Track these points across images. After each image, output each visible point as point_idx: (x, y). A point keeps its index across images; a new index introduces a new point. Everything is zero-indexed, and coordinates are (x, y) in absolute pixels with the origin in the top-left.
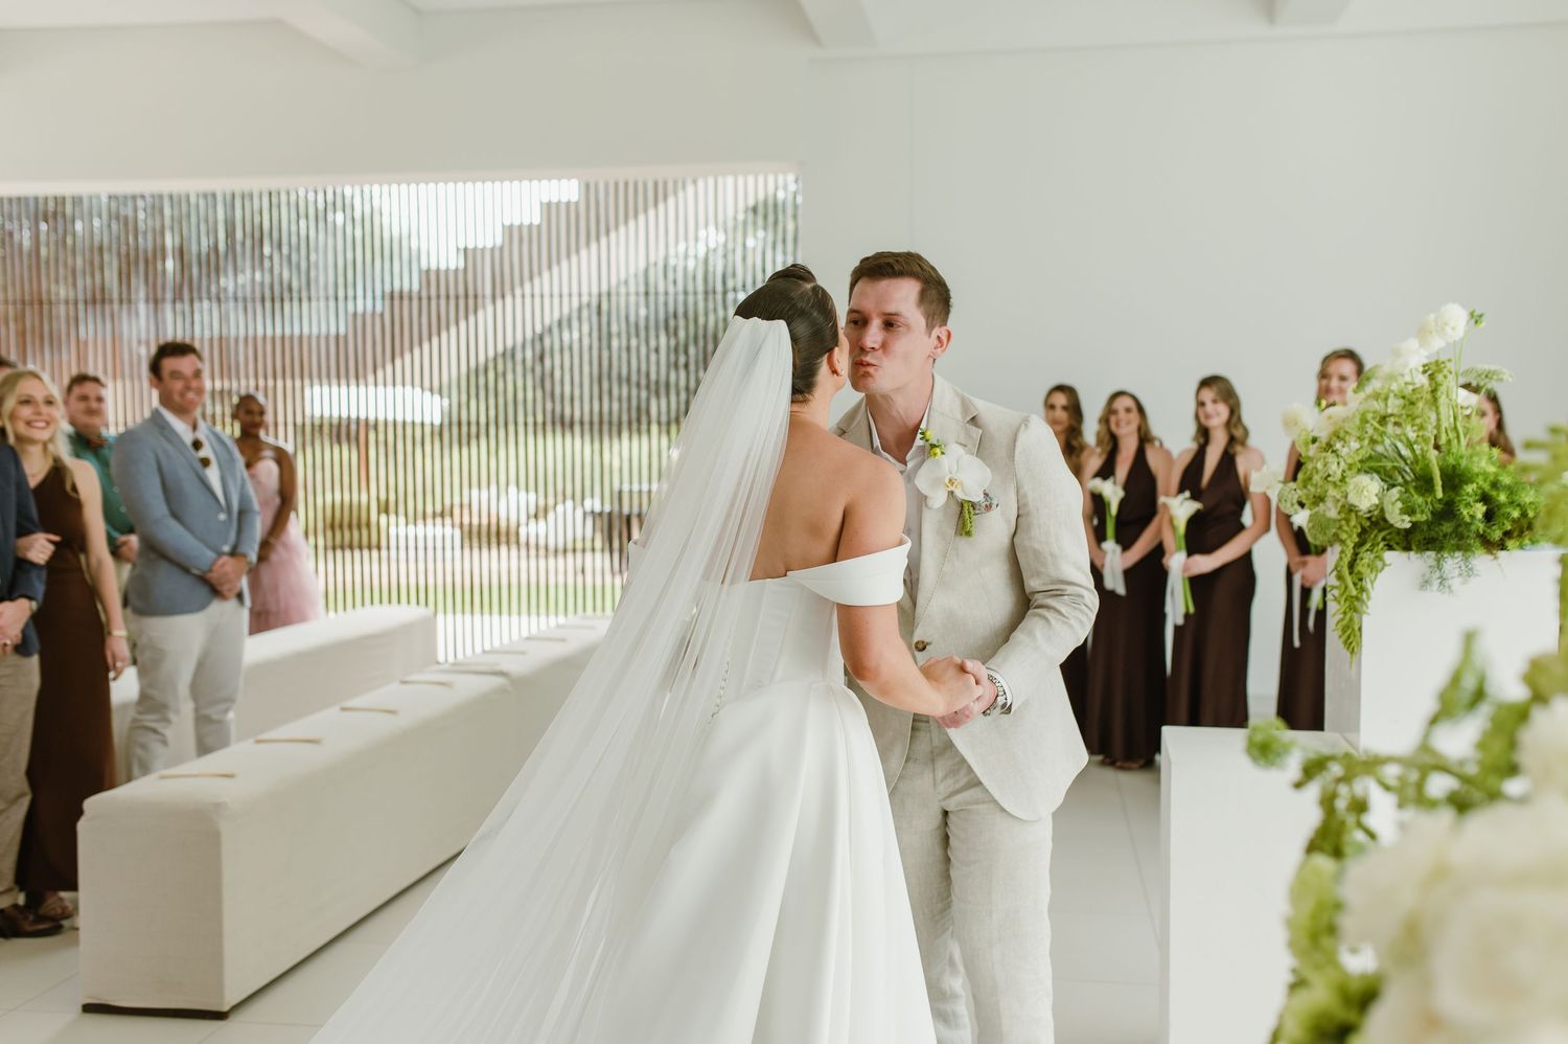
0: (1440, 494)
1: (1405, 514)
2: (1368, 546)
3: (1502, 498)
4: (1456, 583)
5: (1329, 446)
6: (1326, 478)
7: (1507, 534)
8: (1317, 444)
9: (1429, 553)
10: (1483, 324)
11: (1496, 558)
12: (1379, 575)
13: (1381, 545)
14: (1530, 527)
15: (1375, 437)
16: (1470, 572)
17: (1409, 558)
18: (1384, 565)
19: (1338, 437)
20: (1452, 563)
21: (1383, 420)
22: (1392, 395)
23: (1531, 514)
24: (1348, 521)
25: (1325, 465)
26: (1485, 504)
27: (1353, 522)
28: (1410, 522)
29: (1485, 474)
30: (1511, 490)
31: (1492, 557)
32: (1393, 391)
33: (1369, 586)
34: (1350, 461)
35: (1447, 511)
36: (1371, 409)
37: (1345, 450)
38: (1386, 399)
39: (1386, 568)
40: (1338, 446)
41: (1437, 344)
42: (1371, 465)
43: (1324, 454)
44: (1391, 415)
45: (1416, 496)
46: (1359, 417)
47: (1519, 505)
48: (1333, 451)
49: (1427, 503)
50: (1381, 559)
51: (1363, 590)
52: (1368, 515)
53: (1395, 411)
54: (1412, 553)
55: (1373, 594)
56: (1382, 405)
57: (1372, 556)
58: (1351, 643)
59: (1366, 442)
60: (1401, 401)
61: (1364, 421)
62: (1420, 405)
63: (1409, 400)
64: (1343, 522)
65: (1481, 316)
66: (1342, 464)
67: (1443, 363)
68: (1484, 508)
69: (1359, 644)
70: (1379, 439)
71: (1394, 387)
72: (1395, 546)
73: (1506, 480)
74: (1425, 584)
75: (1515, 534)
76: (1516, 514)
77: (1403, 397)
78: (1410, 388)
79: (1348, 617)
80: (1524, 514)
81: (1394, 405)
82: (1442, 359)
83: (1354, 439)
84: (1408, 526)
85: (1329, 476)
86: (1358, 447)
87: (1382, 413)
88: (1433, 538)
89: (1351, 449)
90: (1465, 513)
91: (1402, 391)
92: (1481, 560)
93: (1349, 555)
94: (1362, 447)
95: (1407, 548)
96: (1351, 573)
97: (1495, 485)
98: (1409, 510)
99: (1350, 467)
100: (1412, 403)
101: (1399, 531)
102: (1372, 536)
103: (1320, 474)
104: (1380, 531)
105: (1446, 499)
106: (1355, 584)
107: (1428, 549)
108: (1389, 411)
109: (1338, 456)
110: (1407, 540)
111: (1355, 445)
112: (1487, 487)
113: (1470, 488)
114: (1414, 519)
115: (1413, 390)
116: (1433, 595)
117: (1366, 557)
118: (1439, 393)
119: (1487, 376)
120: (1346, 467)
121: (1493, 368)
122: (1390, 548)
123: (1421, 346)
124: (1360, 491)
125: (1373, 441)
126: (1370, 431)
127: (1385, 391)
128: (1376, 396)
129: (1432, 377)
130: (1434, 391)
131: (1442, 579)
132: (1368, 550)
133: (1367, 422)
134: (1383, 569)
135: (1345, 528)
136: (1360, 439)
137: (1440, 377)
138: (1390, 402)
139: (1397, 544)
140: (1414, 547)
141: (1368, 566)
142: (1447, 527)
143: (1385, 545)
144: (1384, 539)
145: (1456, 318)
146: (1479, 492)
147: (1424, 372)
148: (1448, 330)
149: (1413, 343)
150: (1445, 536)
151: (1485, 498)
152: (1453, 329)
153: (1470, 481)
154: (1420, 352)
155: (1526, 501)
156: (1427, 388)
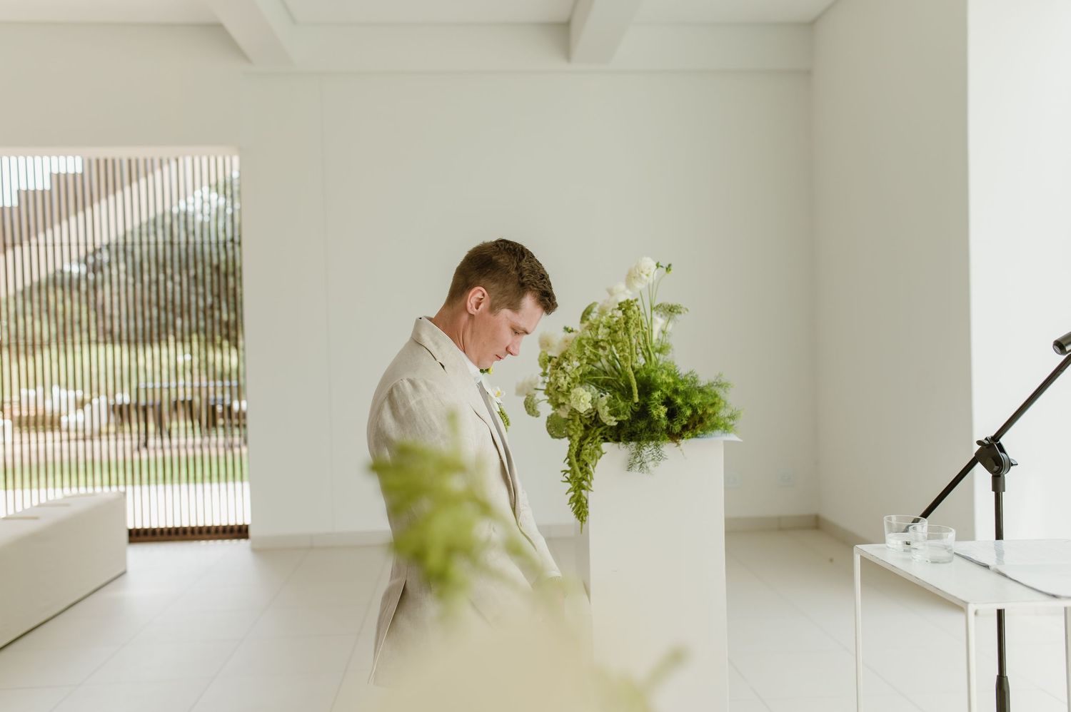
0: (636, 400)
1: (612, 415)
2: (589, 440)
3: (679, 401)
4: (651, 464)
5: (559, 364)
6: (556, 389)
7: (685, 428)
8: (551, 363)
9: (632, 443)
10: (672, 271)
11: (678, 445)
12: (599, 461)
13: (598, 439)
14: (701, 420)
15: (591, 357)
16: (660, 457)
17: (619, 448)
18: (602, 453)
19: (565, 358)
20: (648, 450)
21: (596, 344)
22: (601, 325)
23: (700, 412)
24: (574, 421)
25: (556, 380)
26: (666, 406)
27: (578, 422)
28: (616, 421)
29: (668, 385)
30: (685, 395)
31: (675, 444)
32: (602, 323)
33: (592, 470)
34: (573, 376)
35: (642, 412)
36: (585, 337)
37: (570, 368)
38: (597, 329)
39: (603, 455)
40: (564, 364)
42: (588, 378)
43: (555, 371)
44: (602, 340)
45: (620, 401)
46: (576, 343)
47: (691, 406)
48: (562, 369)
49: (627, 407)
50: (598, 448)
51: (587, 473)
52: (588, 416)
53: (604, 337)
54: (621, 443)
55: (595, 475)
56: (597, 332)
57: (593, 447)
58: (581, 513)
59: (585, 361)
60: (607, 331)
61: (581, 346)
62: (620, 333)
63: (613, 329)
64: (571, 422)
65: (670, 265)
66: (568, 378)
67: (632, 302)
68: (666, 409)
69: (586, 513)
70: (595, 358)
71: (604, 319)
72: (609, 439)
73: (681, 388)
74: (630, 467)
75: (691, 426)
76: (689, 413)
77: (609, 327)
78: (615, 319)
79: (577, 494)
80: (695, 411)
81: (603, 333)
82: (633, 299)
83: (576, 359)
84: (615, 424)
85: (559, 387)
86: (578, 364)
87: (595, 338)
88: (634, 432)
89: (573, 366)
90: (654, 412)
91: (608, 322)
92: (668, 448)
93: (576, 447)
94: (581, 365)
95: (618, 440)
96: (578, 461)
97: (676, 391)
98: (615, 413)
99: (574, 380)
100: (615, 332)
101: (611, 427)
102: (593, 432)
103: (553, 386)
104: (599, 427)
105: (642, 403)
106: (581, 469)
107: (631, 440)
108: (600, 337)
109: (565, 372)
110: (619, 434)
111: (576, 364)
112: (669, 393)
113: (656, 395)
114: (618, 419)
115: (617, 321)
116: (635, 474)
117: (588, 447)
118: (630, 325)
119: (670, 310)
120: (571, 380)
121: (676, 303)
122: (606, 440)
123: (626, 287)
124: (578, 400)
125: (590, 362)
126: (588, 353)
127: (597, 323)
128: (591, 326)
129: (624, 313)
130: (626, 323)
131: (642, 463)
132: (589, 443)
133: (585, 346)
134: (600, 457)
135: (572, 427)
136: (580, 359)
137: (630, 313)
138: (600, 332)
139: (611, 437)
140: (622, 439)
141: (590, 454)
142: (642, 424)
143: (601, 438)
144: (601, 434)
145: (649, 264)
146: (664, 397)
147: (620, 309)
148: (644, 276)
149: (623, 285)
150: (641, 430)
151: (668, 402)
152: (647, 275)
153: (656, 389)
154: (628, 291)
155: (696, 402)
156: (623, 321)
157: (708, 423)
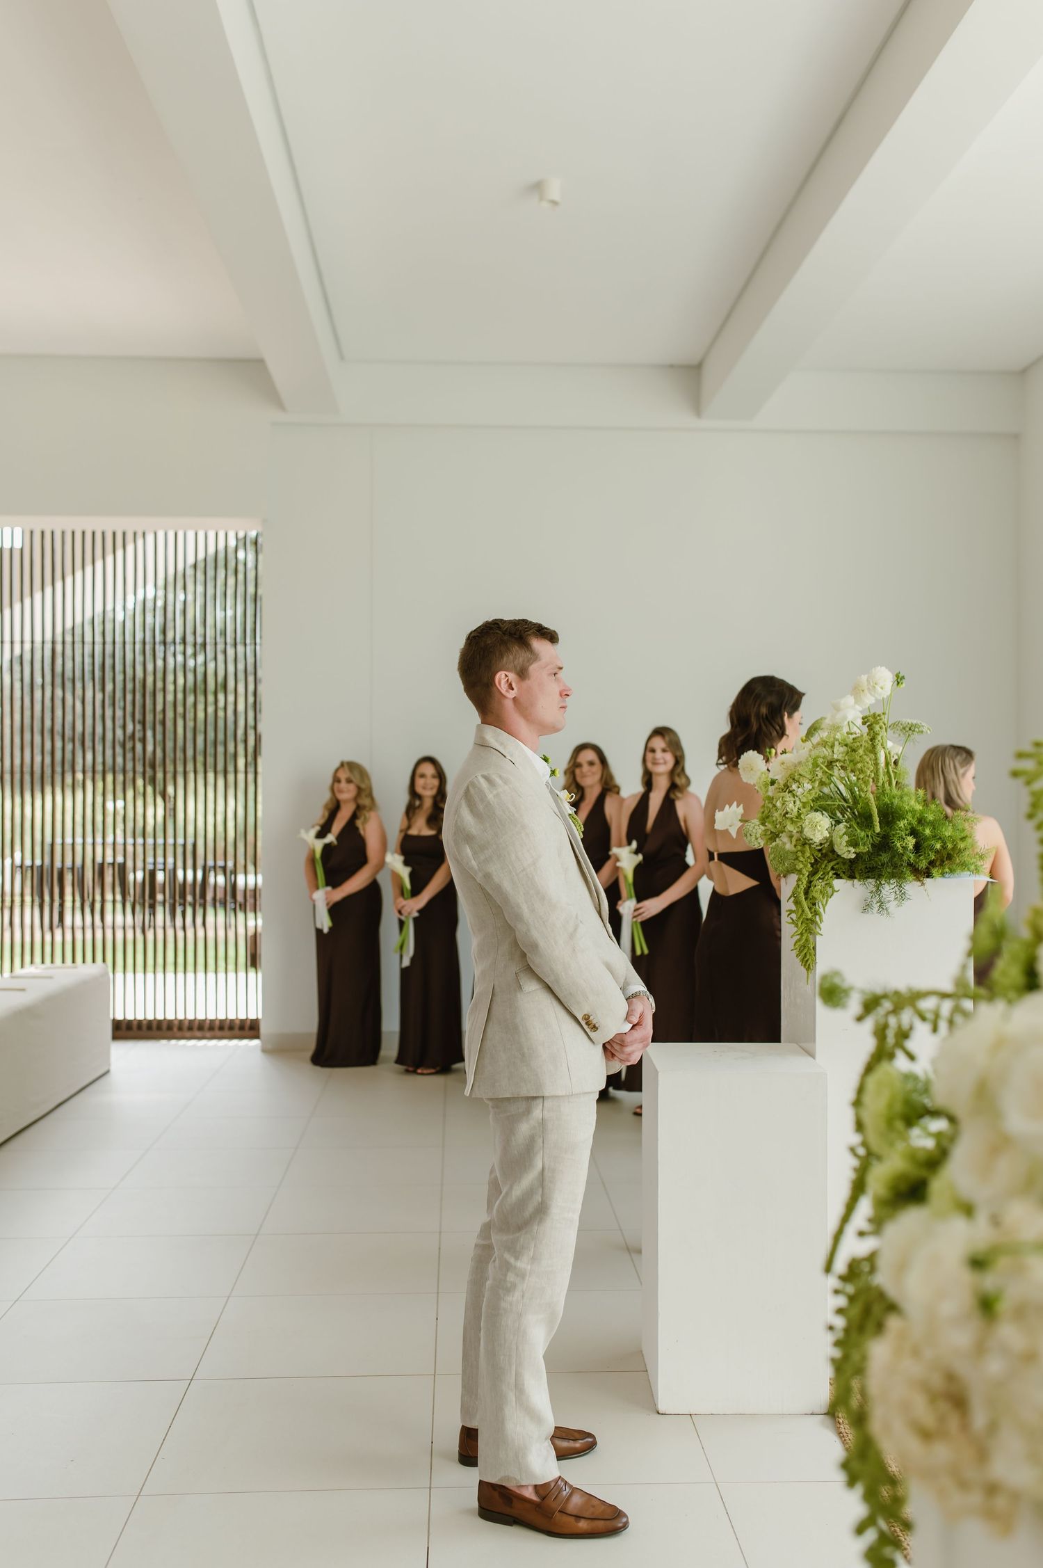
0: (878, 829)
1: (851, 845)
2: (819, 875)
3: (928, 832)
4: (892, 906)
5: (786, 788)
6: (784, 815)
7: (932, 863)
8: (776, 785)
9: (870, 880)
10: (904, 685)
11: (923, 884)
12: (830, 900)
13: (831, 874)
14: (949, 857)
15: (823, 780)
16: (902, 896)
17: (853, 885)
18: (834, 891)
19: (794, 779)
20: (888, 889)
21: (830, 764)
22: (837, 743)
23: (950, 846)
24: (803, 852)
25: (783, 804)
26: (914, 837)
27: (808, 854)
28: (855, 853)
29: (913, 811)
30: (933, 825)
31: (919, 884)
32: (838, 740)
33: (821, 910)
34: (804, 800)
35: (884, 844)
36: (822, 755)
37: (800, 790)
38: (832, 746)
39: (835, 893)
40: (794, 787)
41: (869, 700)
42: (820, 804)
43: (782, 794)
44: (837, 760)
45: (859, 831)
46: (811, 761)
47: (939, 838)
48: (790, 792)
49: (868, 836)
50: (831, 886)
51: (816, 913)
52: (819, 848)
53: (840, 757)
54: (856, 881)
55: (824, 917)
56: (830, 751)
57: (823, 884)
58: (807, 961)
59: (817, 784)
60: (844, 749)
61: (816, 765)
62: (861, 752)
63: (851, 747)
64: (800, 854)
65: (903, 677)
66: (798, 802)
67: (879, 715)
68: (914, 841)
69: (814, 961)
70: (827, 781)
71: (838, 736)
72: (842, 874)
73: (930, 817)
74: (867, 907)
75: (938, 863)
76: (938, 846)
77: (846, 745)
78: (852, 737)
79: (804, 938)
80: (944, 847)
81: (839, 753)
82: (878, 713)
83: (807, 781)
84: (853, 856)
85: (786, 813)
86: (810, 787)
87: (829, 758)
88: (873, 867)
89: (805, 789)
90: (898, 845)
91: (844, 740)
92: (912, 887)
93: (805, 882)
94: (813, 788)
95: (852, 877)
96: (806, 899)
97: (921, 821)
98: (853, 843)
99: (804, 806)
100: (854, 750)
101: (844, 861)
102: (823, 866)
103: (779, 812)
104: (829, 862)
105: (883, 833)
106: (810, 909)
107: (868, 877)
108: (835, 757)
109: (794, 796)
110: (853, 870)
111: (808, 786)
112: (914, 822)
113: (902, 824)
114: (858, 851)
115: (854, 739)
116: (874, 916)
117: (819, 885)
118: (877, 741)
119: (910, 729)
120: (801, 805)
121: (915, 722)
122: (838, 876)
123: (856, 703)
124: (814, 827)
125: (822, 783)
126: (820, 774)
127: (832, 739)
128: (824, 744)
129: (870, 727)
130: (873, 739)
131: (881, 903)
132: (820, 878)
133: (818, 766)
134: (832, 894)
135: (802, 859)
136: (812, 781)
137: (877, 728)
138: (835, 751)
139: (844, 873)
140: (857, 876)
141: (821, 892)
142: (885, 857)
143: (834, 874)
144: (833, 868)
145: (885, 677)
146: (909, 826)
147: (864, 723)
148: (878, 688)
149: (850, 700)
150: (883, 865)
151: (913, 832)
152: (882, 688)
153: (902, 817)
154: (857, 706)
155: (947, 834)
156: (866, 737)
157: (958, 861)
